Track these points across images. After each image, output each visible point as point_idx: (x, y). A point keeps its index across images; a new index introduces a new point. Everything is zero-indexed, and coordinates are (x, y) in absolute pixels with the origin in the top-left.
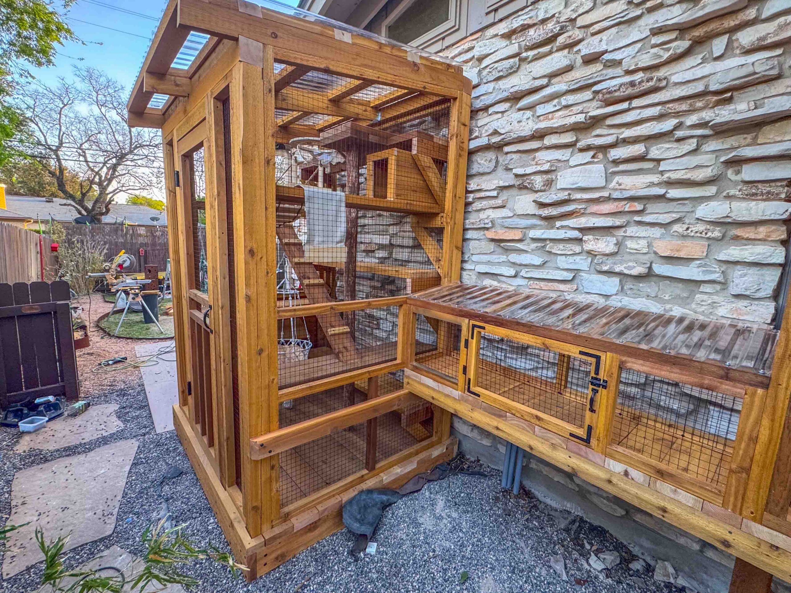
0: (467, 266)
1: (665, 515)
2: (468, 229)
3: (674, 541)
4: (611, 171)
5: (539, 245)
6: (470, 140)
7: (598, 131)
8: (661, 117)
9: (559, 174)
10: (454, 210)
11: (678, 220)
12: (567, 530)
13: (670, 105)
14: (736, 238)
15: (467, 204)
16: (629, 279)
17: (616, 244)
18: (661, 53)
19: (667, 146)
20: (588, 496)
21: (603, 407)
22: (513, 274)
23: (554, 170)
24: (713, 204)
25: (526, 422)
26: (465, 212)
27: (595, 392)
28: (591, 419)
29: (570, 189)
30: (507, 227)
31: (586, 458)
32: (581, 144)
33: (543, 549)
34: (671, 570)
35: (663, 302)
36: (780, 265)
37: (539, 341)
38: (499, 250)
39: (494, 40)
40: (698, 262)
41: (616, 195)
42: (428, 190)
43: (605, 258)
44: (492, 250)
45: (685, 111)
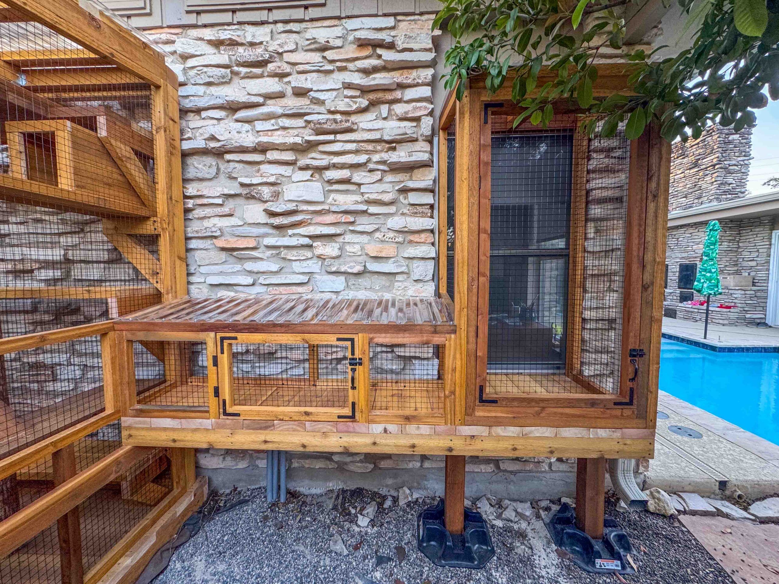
0: (193, 279)
1: (415, 449)
2: (191, 238)
3: (406, 469)
4: (327, 189)
5: (274, 252)
6: (182, 140)
7: (313, 155)
8: (356, 152)
9: (285, 188)
10: (171, 214)
11: (377, 230)
12: (335, 508)
13: (362, 144)
14: (411, 242)
15: (187, 211)
16: (351, 276)
17: (339, 249)
18: (351, 103)
19: (364, 174)
20: (345, 467)
21: (362, 382)
22: (251, 282)
23: (280, 184)
24: (396, 218)
25: (296, 423)
26: (185, 219)
27: (353, 370)
28: (354, 396)
29: (297, 201)
30: (238, 236)
31: (354, 432)
32: (301, 163)
33: (320, 540)
34: (408, 491)
35: (376, 291)
36: (433, 258)
37: (298, 338)
38: (232, 260)
39: (199, 42)
40: (393, 259)
41: (333, 209)
42: (129, 186)
43: (333, 260)
44: (224, 260)
45: (371, 151)
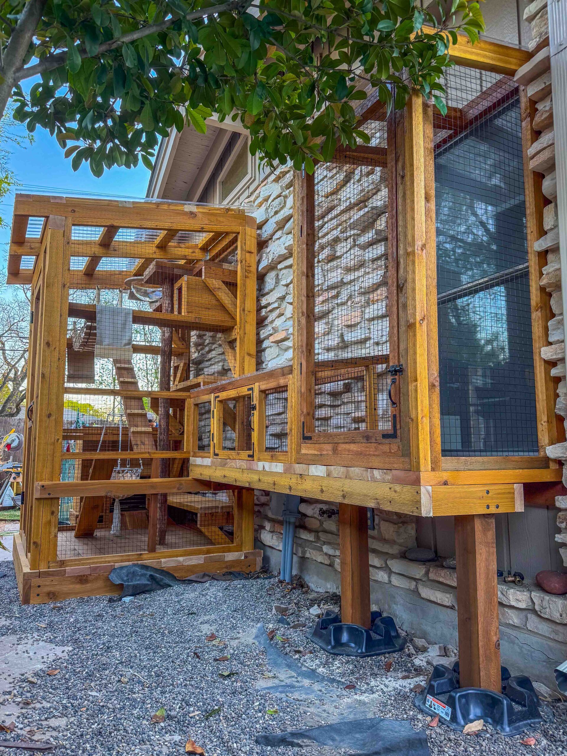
2: (263, 340)
8: (338, 226)
10: (243, 321)
14: (372, 302)
15: (265, 318)
27: (253, 415)
28: (253, 437)
31: (252, 469)
38: (281, 352)
42: (223, 307)
44: (278, 353)
